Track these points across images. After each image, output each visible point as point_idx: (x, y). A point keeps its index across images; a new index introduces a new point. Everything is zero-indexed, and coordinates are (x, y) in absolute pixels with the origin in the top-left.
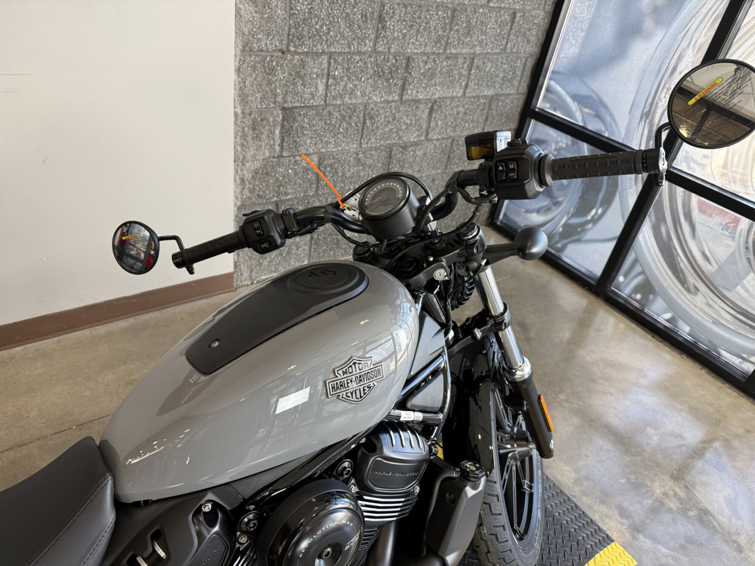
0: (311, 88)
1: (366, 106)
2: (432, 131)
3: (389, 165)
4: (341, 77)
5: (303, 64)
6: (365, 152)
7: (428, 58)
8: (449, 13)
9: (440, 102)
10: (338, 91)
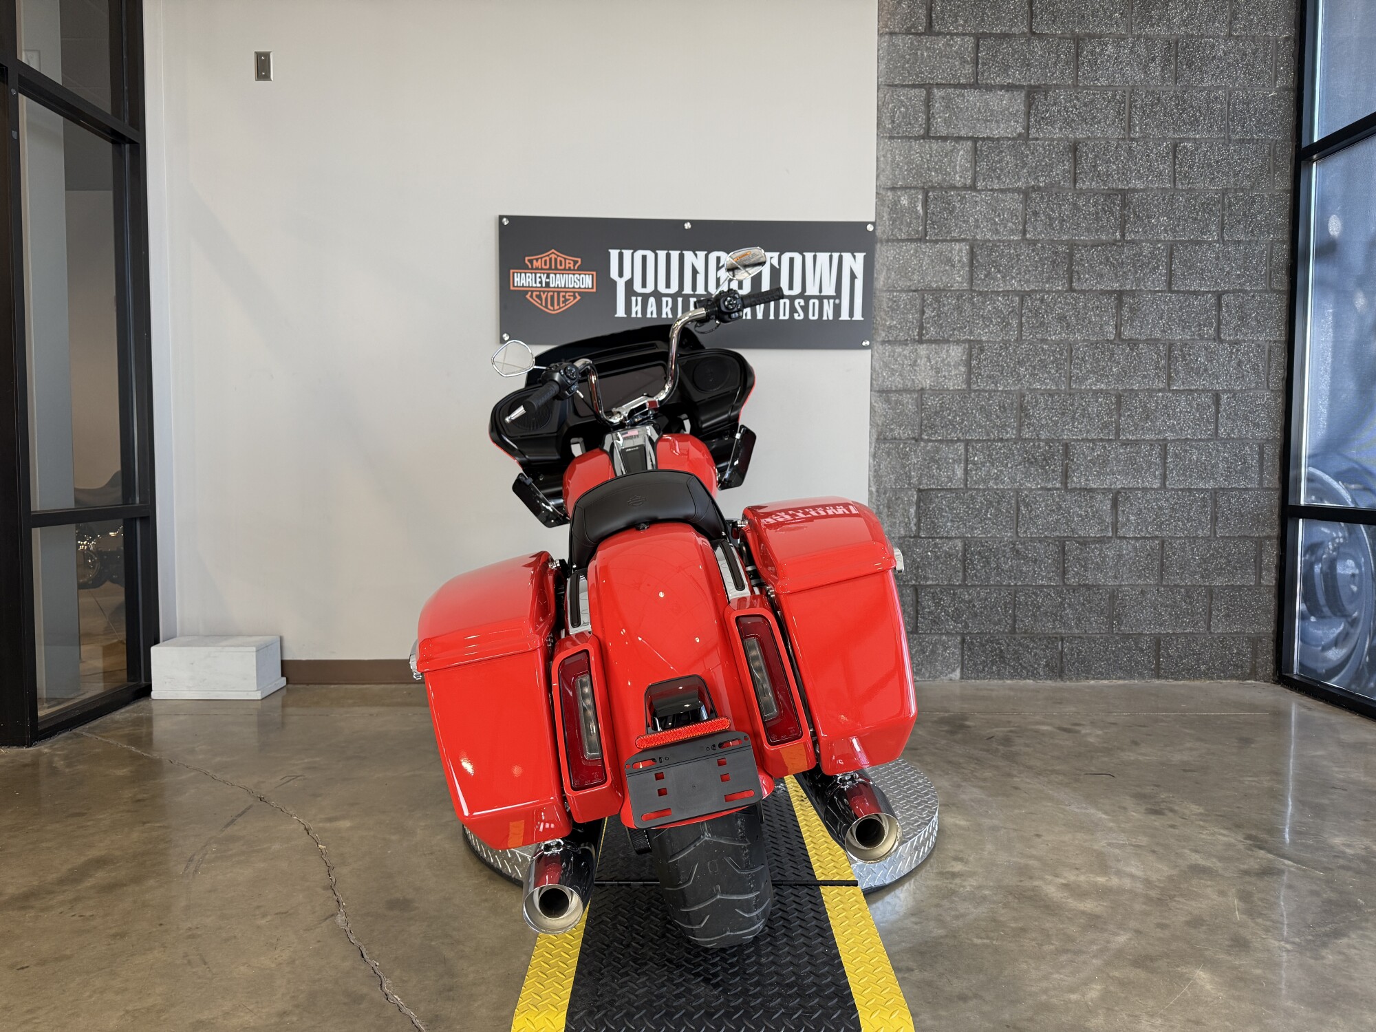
0: (947, 472)
1: (1018, 494)
2: (1123, 527)
3: (1064, 563)
4: (981, 463)
5: (937, 450)
6: (1024, 544)
7: (1096, 445)
8: (1113, 399)
9: (1125, 493)
10: (980, 476)
